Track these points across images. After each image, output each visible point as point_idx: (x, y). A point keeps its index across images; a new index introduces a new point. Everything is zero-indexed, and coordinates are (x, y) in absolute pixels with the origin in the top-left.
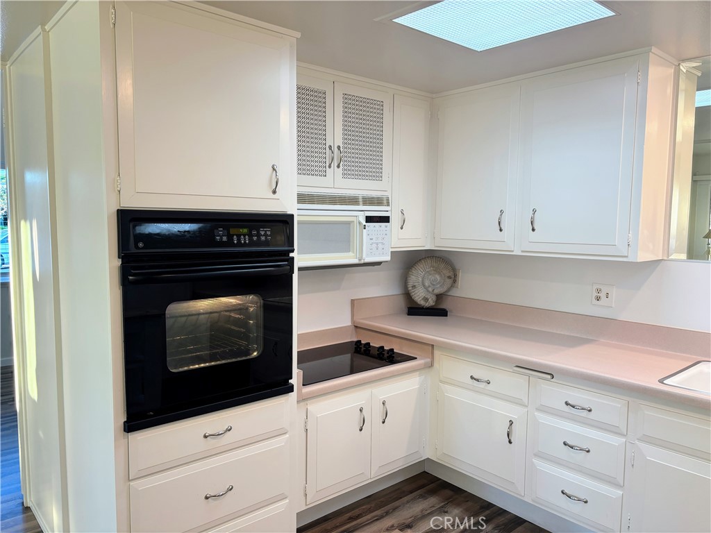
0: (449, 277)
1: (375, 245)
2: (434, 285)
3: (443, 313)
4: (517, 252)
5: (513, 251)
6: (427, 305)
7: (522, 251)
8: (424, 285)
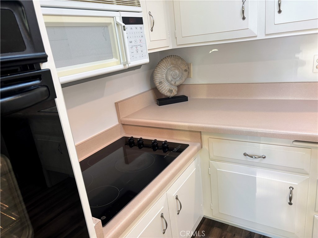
0: (186, 71)
1: (134, 48)
2: (175, 79)
3: (183, 99)
4: (261, 36)
5: (256, 36)
6: (172, 95)
7: (266, 35)
8: (168, 80)
